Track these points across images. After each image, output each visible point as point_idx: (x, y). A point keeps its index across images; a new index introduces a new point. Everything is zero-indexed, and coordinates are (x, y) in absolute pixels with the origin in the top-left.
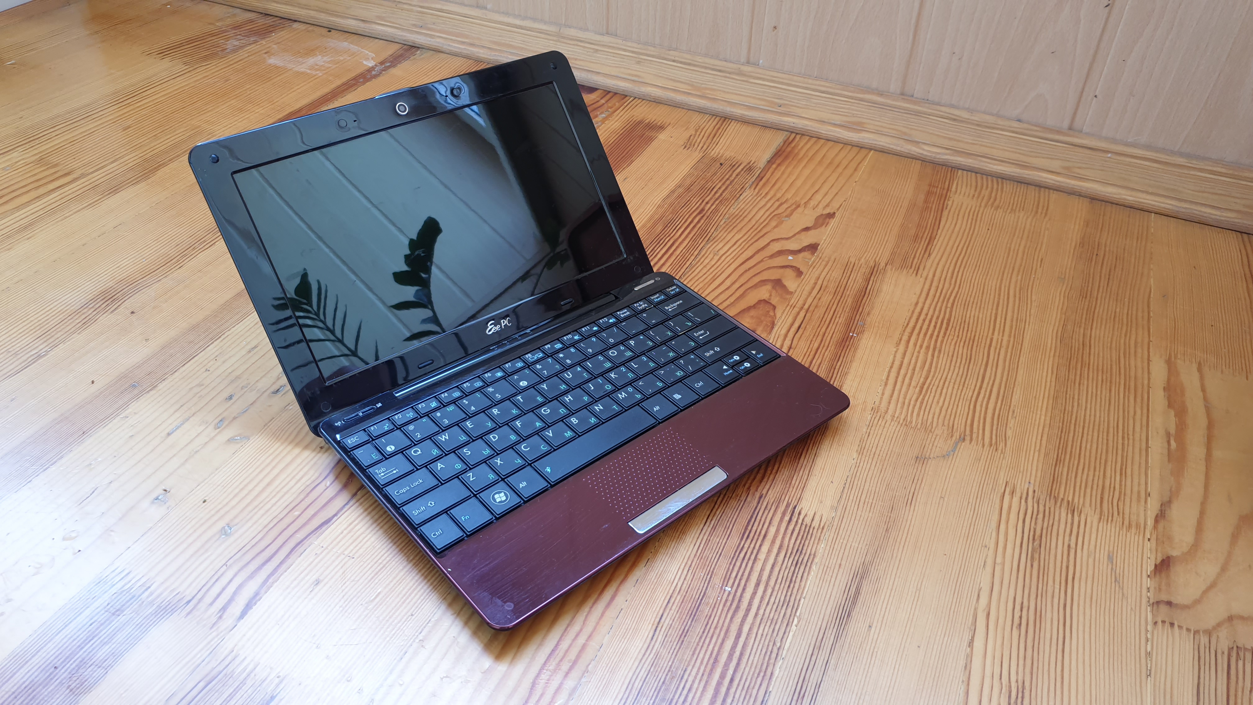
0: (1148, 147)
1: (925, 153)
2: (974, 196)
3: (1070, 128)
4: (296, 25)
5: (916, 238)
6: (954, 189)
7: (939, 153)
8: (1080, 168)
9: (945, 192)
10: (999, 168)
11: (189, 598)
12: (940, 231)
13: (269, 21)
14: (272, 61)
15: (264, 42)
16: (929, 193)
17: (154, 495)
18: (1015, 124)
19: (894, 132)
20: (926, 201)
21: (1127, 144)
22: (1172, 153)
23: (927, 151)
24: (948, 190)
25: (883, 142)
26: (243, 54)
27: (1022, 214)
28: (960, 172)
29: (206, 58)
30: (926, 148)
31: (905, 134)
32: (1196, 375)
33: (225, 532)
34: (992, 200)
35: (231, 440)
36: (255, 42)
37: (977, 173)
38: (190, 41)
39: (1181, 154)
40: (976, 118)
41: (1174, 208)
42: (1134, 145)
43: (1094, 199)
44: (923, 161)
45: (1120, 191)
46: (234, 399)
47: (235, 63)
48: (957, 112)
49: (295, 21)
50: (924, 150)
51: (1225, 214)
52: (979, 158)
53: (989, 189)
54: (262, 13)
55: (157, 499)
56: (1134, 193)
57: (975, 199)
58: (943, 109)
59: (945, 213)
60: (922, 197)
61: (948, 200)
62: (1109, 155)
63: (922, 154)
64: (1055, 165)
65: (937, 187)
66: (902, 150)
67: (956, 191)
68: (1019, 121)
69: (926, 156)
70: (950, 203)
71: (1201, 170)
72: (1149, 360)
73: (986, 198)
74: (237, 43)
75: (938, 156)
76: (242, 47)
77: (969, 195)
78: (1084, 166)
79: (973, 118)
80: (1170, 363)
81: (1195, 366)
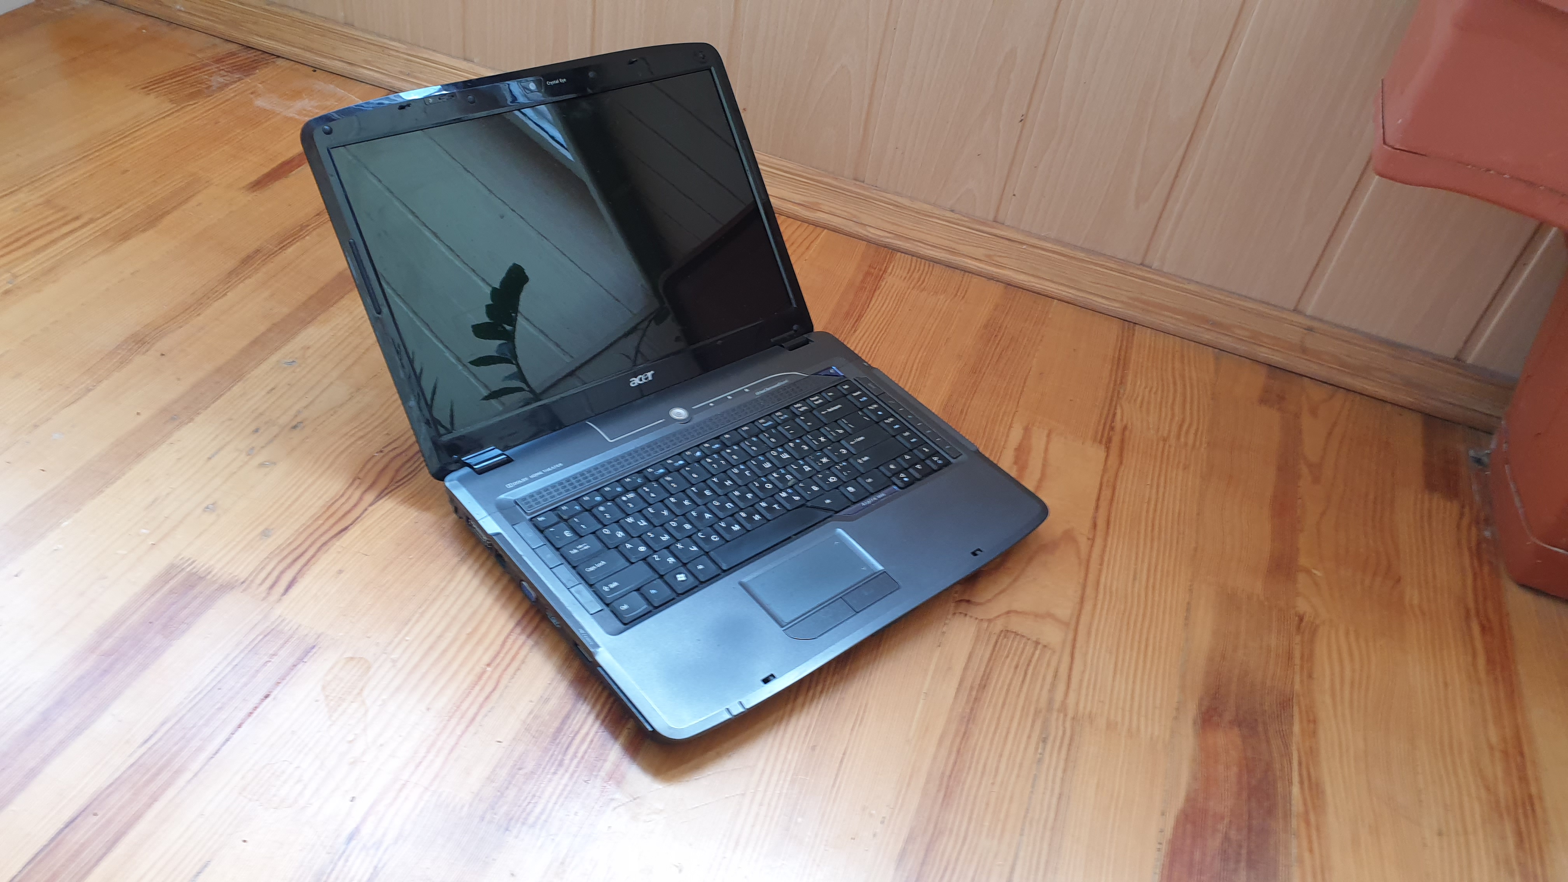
0: (1058, 242)
1: (870, 235)
2: (905, 278)
3: (995, 221)
4: (280, 62)
5: (848, 315)
6: (889, 271)
7: (882, 237)
8: (1000, 256)
9: (881, 272)
10: (931, 252)
11: (242, 580)
12: (869, 309)
13: (251, 54)
14: (260, 103)
15: (248, 80)
16: (868, 274)
17: (205, 505)
18: (948, 214)
19: (846, 214)
20: (863, 281)
21: (1040, 238)
22: (1075, 247)
23: (872, 233)
24: (884, 271)
25: (836, 222)
26: (229, 92)
27: (942, 297)
28: (899, 254)
29: (192, 96)
30: (872, 230)
31: (855, 216)
32: (1044, 439)
33: (266, 534)
34: (920, 283)
35: (262, 465)
36: (240, 79)
37: (913, 256)
38: (174, 75)
39: (1083, 249)
40: (917, 205)
41: (1073, 297)
42: (1045, 239)
43: (1009, 284)
44: (869, 241)
45: (1032, 279)
46: (260, 431)
47: (222, 103)
48: (899, 199)
49: (278, 57)
50: (869, 232)
51: (1112, 304)
52: (916, 243)
53: (920, 272)
54: (243, 45)
55: (207, 508)
56: (1041, 281)
57: (906, 281)
58: (889, 196)
59: (877, 292)
60: (860, 277)
61: (883, 281)
62: (1024, 247)
63: (867, 236)
64: (980, 253)
65: (876, 268)
66: (851, 231)
67: (891, 273)
68: (952, 211)
69: (871, 238)
70: (883, 284)
71: (1096, 264)
72: (1011, 427)
73: (915, 281)
74: (221, 80)
75: (882, 239)
76: (226, 85)
77: (901, 277)
78: (1003, 255)
79: (913, 206)
80: (1027, 430)
81: (1046, 432)
